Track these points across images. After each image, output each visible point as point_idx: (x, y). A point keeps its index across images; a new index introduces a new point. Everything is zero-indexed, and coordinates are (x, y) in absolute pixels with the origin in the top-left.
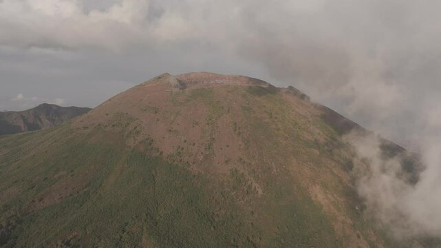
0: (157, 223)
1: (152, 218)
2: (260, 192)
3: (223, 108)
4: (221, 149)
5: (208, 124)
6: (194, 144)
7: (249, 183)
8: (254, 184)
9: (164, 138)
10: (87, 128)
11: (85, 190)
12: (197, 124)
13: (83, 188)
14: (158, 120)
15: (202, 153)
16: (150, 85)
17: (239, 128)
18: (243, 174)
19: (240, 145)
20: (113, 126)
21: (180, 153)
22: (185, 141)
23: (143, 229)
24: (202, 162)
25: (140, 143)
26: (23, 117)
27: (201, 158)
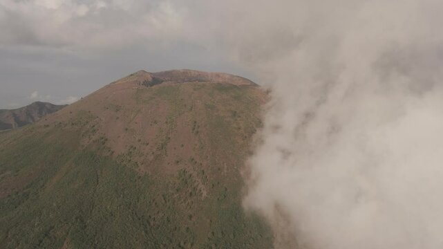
0: (85, 226)
1: (82, 221)
2: (205, 194)
3: (185, 105)
4: (175, 149)
5: (167, 123)
6: (148, 144)
7: (196, 184)
8: (201, 186)
9: (119, 137)
10: (48, 126)
11: (25, 191)
12: (156, 122)
13: (24, 189)
14: (118, 118)
15: (153, 153)
16: (120, 82)
17: (199, 127)
18: (191, 175)
19: (196, 145)
20: (73, 124)
21: (131, 152)
22: (140, 141)
23: (68, 233)
24: (151, 162)
25: (94, 141)
26: (14, 115)
27: (151, 158)
